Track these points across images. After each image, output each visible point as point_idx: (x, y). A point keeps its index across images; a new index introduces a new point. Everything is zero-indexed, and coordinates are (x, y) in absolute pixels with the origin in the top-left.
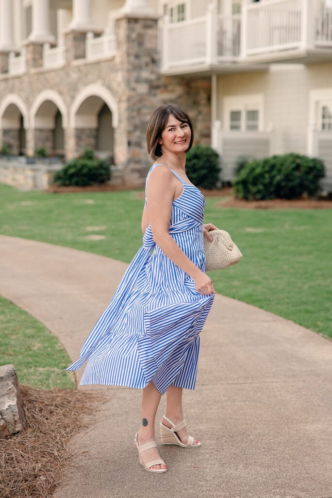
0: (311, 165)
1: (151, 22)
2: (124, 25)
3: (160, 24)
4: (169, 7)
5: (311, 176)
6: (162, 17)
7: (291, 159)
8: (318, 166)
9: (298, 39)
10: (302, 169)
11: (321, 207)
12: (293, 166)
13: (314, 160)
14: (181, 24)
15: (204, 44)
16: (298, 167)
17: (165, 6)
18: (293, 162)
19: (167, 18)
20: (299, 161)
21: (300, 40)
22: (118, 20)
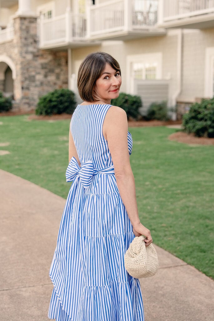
0: (134, 100)
1: (33, 20)
2: (18, 21)
3: (38, 21)
4: (43, 13)
5: (134, 107)
6: (39, 17)
7: (122, 97)
8: (138, 100)
9: (123, 24)
10: (129, 103)
11: (142, 126)
12: (124, 100)
13: (135, 97)
14: (50, 20)
15: (64, 31)
16: (126, 101)
17: (41, 13)
18: (123, 98)
19: (42, 17)
20: (127, 98)
21: (123, 25)
22: (15, 19)
